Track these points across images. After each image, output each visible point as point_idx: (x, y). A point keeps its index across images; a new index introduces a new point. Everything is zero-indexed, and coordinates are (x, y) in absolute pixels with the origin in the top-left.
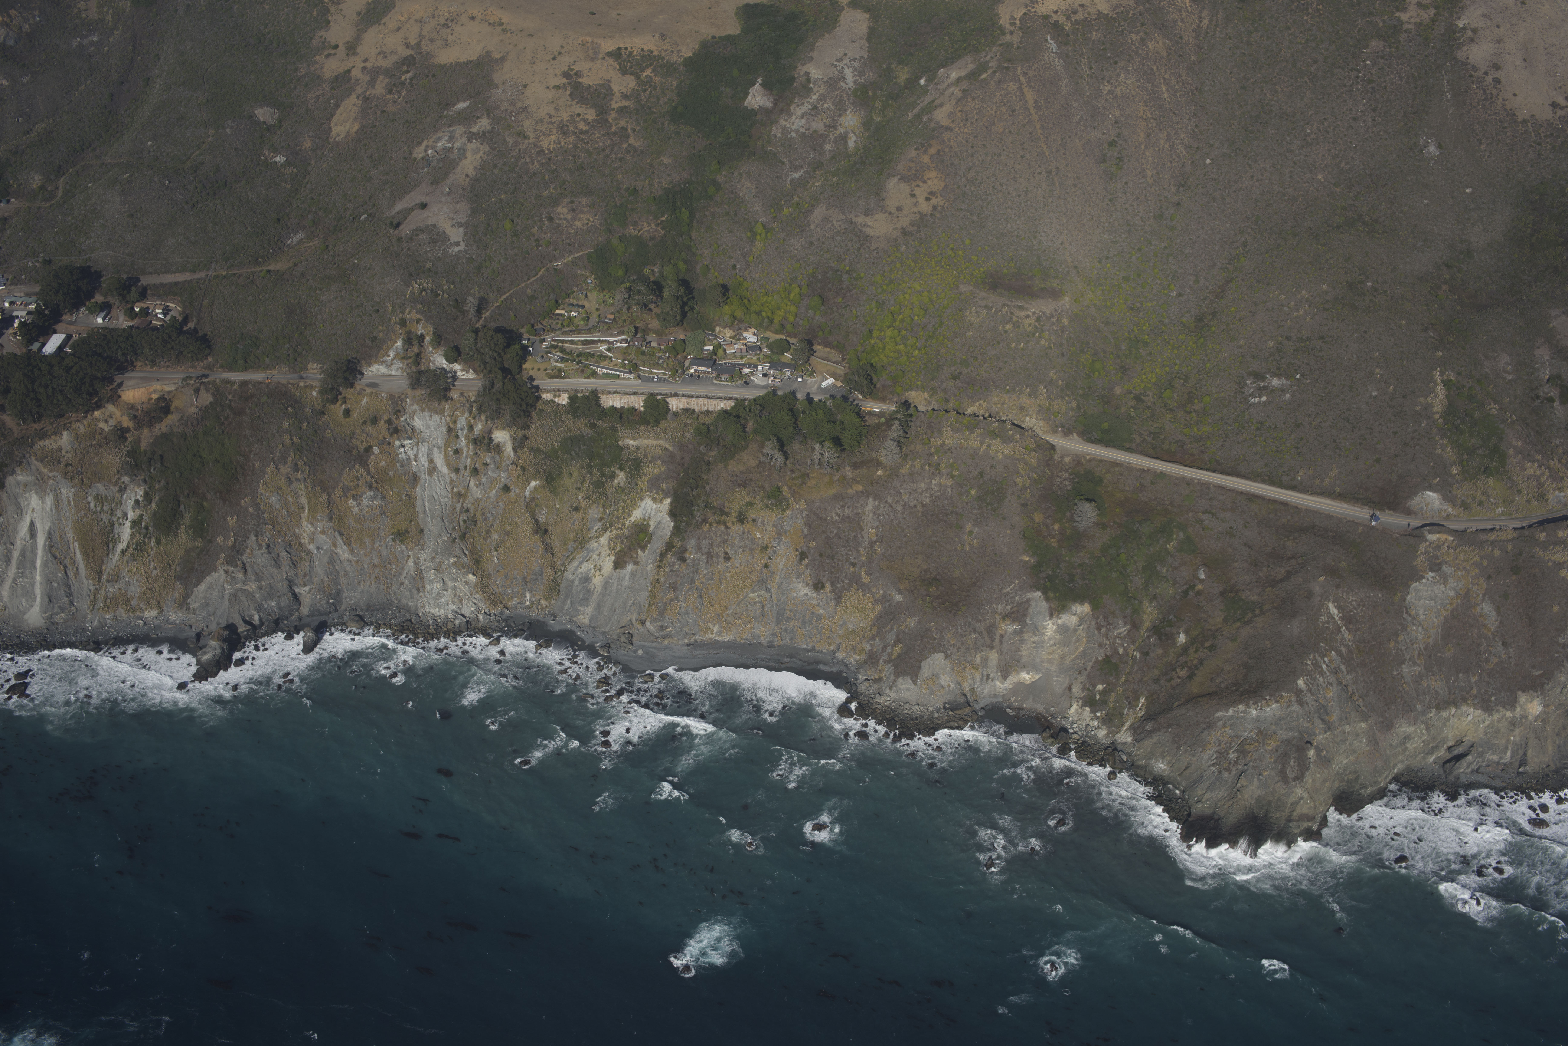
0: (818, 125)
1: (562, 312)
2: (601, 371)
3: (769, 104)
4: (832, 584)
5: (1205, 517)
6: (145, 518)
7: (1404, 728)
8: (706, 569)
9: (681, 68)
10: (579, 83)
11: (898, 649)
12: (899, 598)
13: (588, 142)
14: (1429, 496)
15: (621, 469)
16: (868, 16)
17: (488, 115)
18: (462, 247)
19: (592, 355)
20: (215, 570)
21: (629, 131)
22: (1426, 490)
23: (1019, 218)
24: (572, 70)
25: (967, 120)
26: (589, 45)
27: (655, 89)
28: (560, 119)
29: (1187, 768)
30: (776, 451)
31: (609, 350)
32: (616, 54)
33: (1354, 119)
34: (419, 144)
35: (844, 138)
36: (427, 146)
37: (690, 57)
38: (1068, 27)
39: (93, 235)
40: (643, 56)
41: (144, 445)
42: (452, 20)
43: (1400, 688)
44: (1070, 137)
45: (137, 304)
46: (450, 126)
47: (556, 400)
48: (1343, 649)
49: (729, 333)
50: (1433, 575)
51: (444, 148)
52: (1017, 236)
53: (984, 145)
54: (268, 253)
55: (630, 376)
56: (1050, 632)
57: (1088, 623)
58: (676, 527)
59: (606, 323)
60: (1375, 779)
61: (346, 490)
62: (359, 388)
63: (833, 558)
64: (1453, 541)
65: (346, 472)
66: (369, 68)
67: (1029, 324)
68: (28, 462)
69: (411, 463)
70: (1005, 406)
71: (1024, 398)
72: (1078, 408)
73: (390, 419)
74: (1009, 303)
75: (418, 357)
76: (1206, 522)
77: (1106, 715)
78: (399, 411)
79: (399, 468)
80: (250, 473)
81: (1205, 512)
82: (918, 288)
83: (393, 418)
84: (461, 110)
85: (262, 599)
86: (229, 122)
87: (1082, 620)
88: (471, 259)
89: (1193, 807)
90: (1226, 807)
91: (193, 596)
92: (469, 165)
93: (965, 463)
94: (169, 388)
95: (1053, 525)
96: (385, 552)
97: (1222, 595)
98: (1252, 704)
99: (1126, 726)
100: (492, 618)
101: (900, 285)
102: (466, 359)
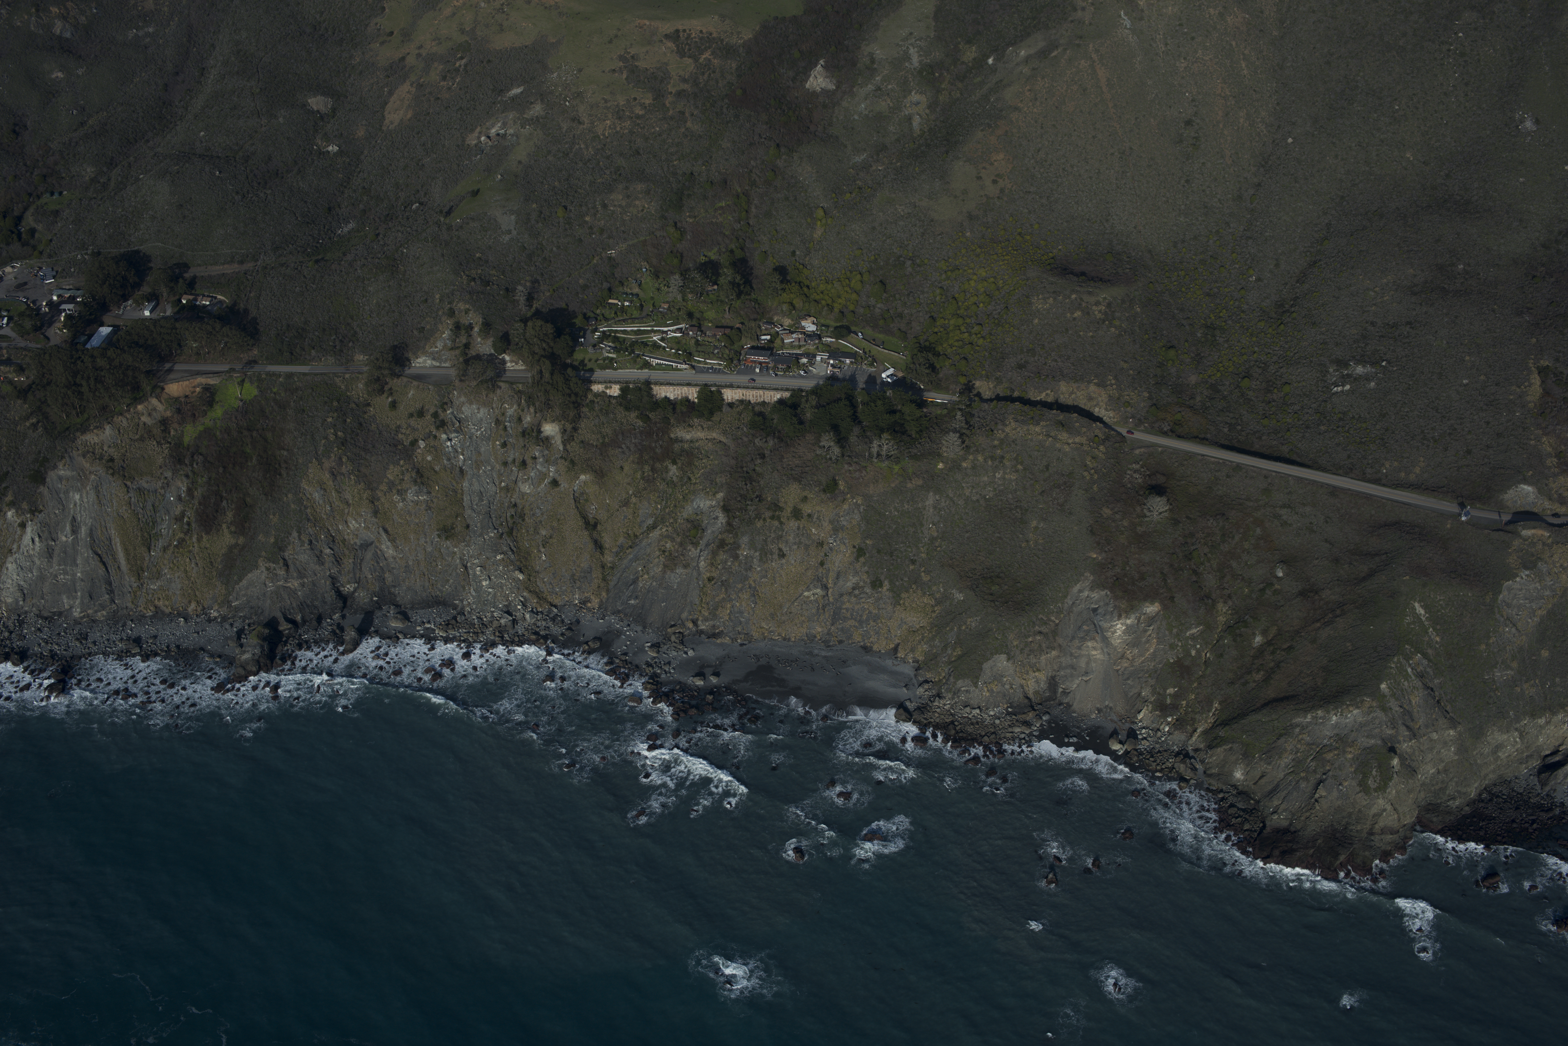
0: (883, 105)
1: (616, 302)
2: (654, 362)
3: (832, 87)
4: (891, 582)
5: (1283, 512)
6: (189, 514)
7: (1496, 736)
8: (759, 566)
9: (741, 50)
10: (637, 67)
11: (958, 651)
12: (960, 597)
13: (644, 127)
14: (1523, 489)
15: (674, 462)
17: (542, 100)
18: (514, 235)
19: (645, 344)
20: (257, 567)
21: (687, 115)
22: (1520, 483)
23: (1091, 201)
24: (629, 53)
25: (1036, 99)
26: (645, 27)
27: (714, 72)
28: (615, 103)
29: (1262, 777)
30: (832, 444)
31: (662, 340)
32: (674, 36)
33: (1445, 94)
34: (472, 131)
35: (909, 119)
36: (480, 133)
37: (750, 39)
39: (142, 226)
40: (701, 39)
41: (187, 439)
43: (1492, 694)
44: (1144, 116)
45: (185, 296)
46: (503, 112)
47: (608, 391)
48: (1430, 651)
49: (787, 322)
50: (1527, 572)
51: (498, 135)
52: (1088, 220)
53: (1054, 125)
54: (318, 242)
55: (684, 366)
56: (1119, 633)
57: (1158, 623)
58: (729, 524)
59: (661, 312)
60: (1464, 790)
61: (391, 485)
62: (405, 379)
63: (891, 554)
64: (1550, 537)
65: (391, 467)
66: (424, 54)
67: (1097, 312)
68: (70, 457)
69: (458, 457)
70: (1073, 396)
71: (1092, 388)
72: (1150, 398)
73: (436, 412)
74: (1079, 289)
75: (467, 346)
76: (1284, 517)
77: (1177, 720)
78: (446, 403)
79: (445, 462)
80: (293, 468)
81: (1284, 506)
82: (984, 274)
83: (440, 411)
84: (515, 95)
85: (304, 597)
86: (282, 111)
87: (1152, 620)
88: (523, 247)
89: (1269, 818)
90: (1303, 818)
91: (234, 594)
92: (522, 152)
93: (1030, 456)
94: (213, 381)
95: (1122, 520)
96: (431, 549)
97: (1301, 594)
98: (1332, 710)
99: (1199, 731)
100: (539, 617)
101: (965, 271)
102: (515, 349)
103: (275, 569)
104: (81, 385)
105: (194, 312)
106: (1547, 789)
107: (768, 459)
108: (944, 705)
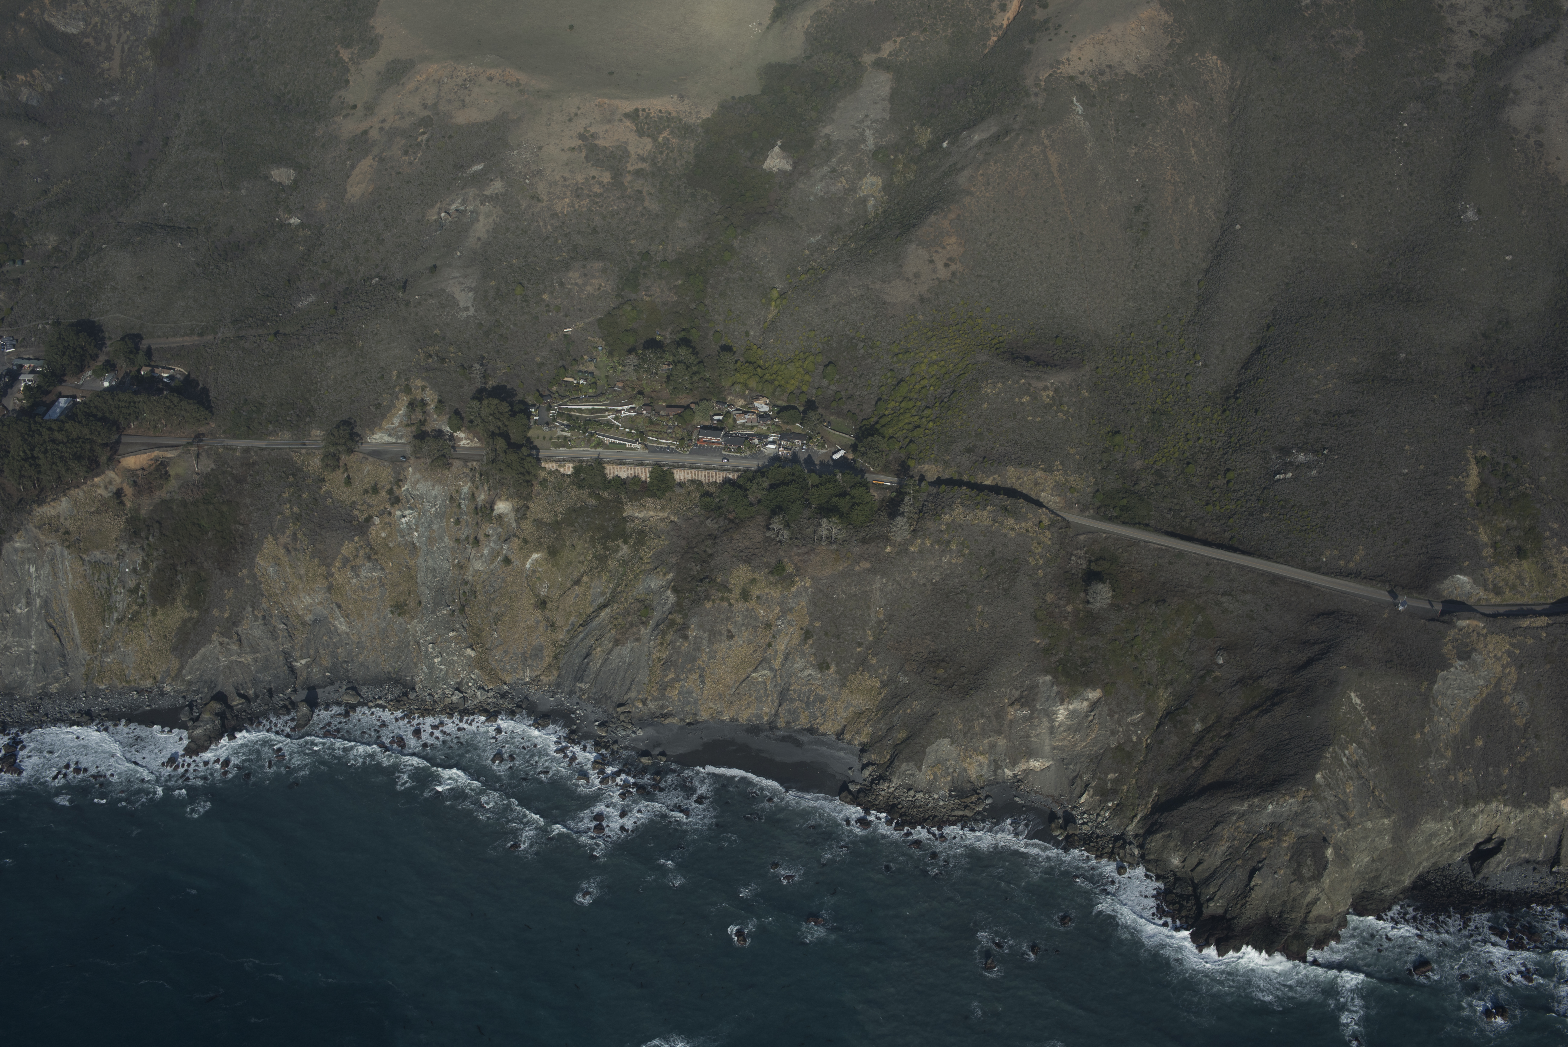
0: (839, 186)
1: (571, 380)
2: (608, 441)
3: (788, 168)
4: (837, 665)
5: (1224, 599)
6: (143, 586)
7: (1430, 826)
8: (708, 647)
9: (700, 130)
10: (596, 145)
11: (903, 735)
12: (905, 680)
13: (602, 206)
14: (1459, 579)
15: (626, 542)
16: (891, 77)
17: (502, 178)
18: (471, 312)
19: (599, 423)
20: (210, 641)
21: (645, 193)
22: (1456, 574)
23: (1041, 285)
24: (589, 131)
25: (988, 184)
26: (606, 106)
27: (672, 151)
28: (574, 182)
29: (1199, 864)
30: (782, 526)
31: (616, 419)
32: (633, 116)
33: (1390, 183)
34: (432, 206)
35: (864, 200)
36: (440, 209)
37: (708, 118)
38: (1094, 89)
39: (103, 297)
40: (660, 118)
41: (143, 512)
42: (470, 81)
43: (1426, 782)
44: (1095, 201)
45: (143, 368)
46: (463, 189)
47: (562, 470)
48: (1365, 741)
49: (741, 402)
50: (1461, 663)
51: (457, 210)
52: (1038, 304)
53: (1006, 210)
54: (277, 316)
55: (638, 446)
56: (1062, 717)
57: (1100, 709)
58: (679, 604)
59: (615, 391)
60: (1398, 878)
61: (346, 561)
62: (361, 455)
63: (838, 637)
64: (1484, 628)
65: (346, 543)
66: (387, 128)
67: (1046, 396)
68: (26, 529)
69: (412, 533)
70: (1020, 481)
71: (1039, 473)
72: (1096, 483)
73: (391, 489)
74: (1027, 374)
75: (422, 423)
76: (1226, 605)
77: (1118, 805)
78: (401, 480)
79: (399, 538)
80: (249, 543)
81: (1224, 594)
82: (935, 357)
83: (395, 488)
84: (475, 172)
85: (257, 672)
86: (245, 183)
87: (1094, 705)
88: (480, 325)
89: (1205, 906)
90: (1239, 906)
91: (187, 668)
92: (482, 228)
93: (976, 541)
94: (170, 454)
95: (1065, 606)
96: (383, 625)
97: (1241, 681)
98: (1268, 798)
99: (1138, 817)
100: (490, 695)
101: (916, 354)
102: (470, 426)
103: (228, 644)
104: (38, 458)
105: (152, 385)
106: (1480, 877)
107: (718, 541)
108: (889, 788)
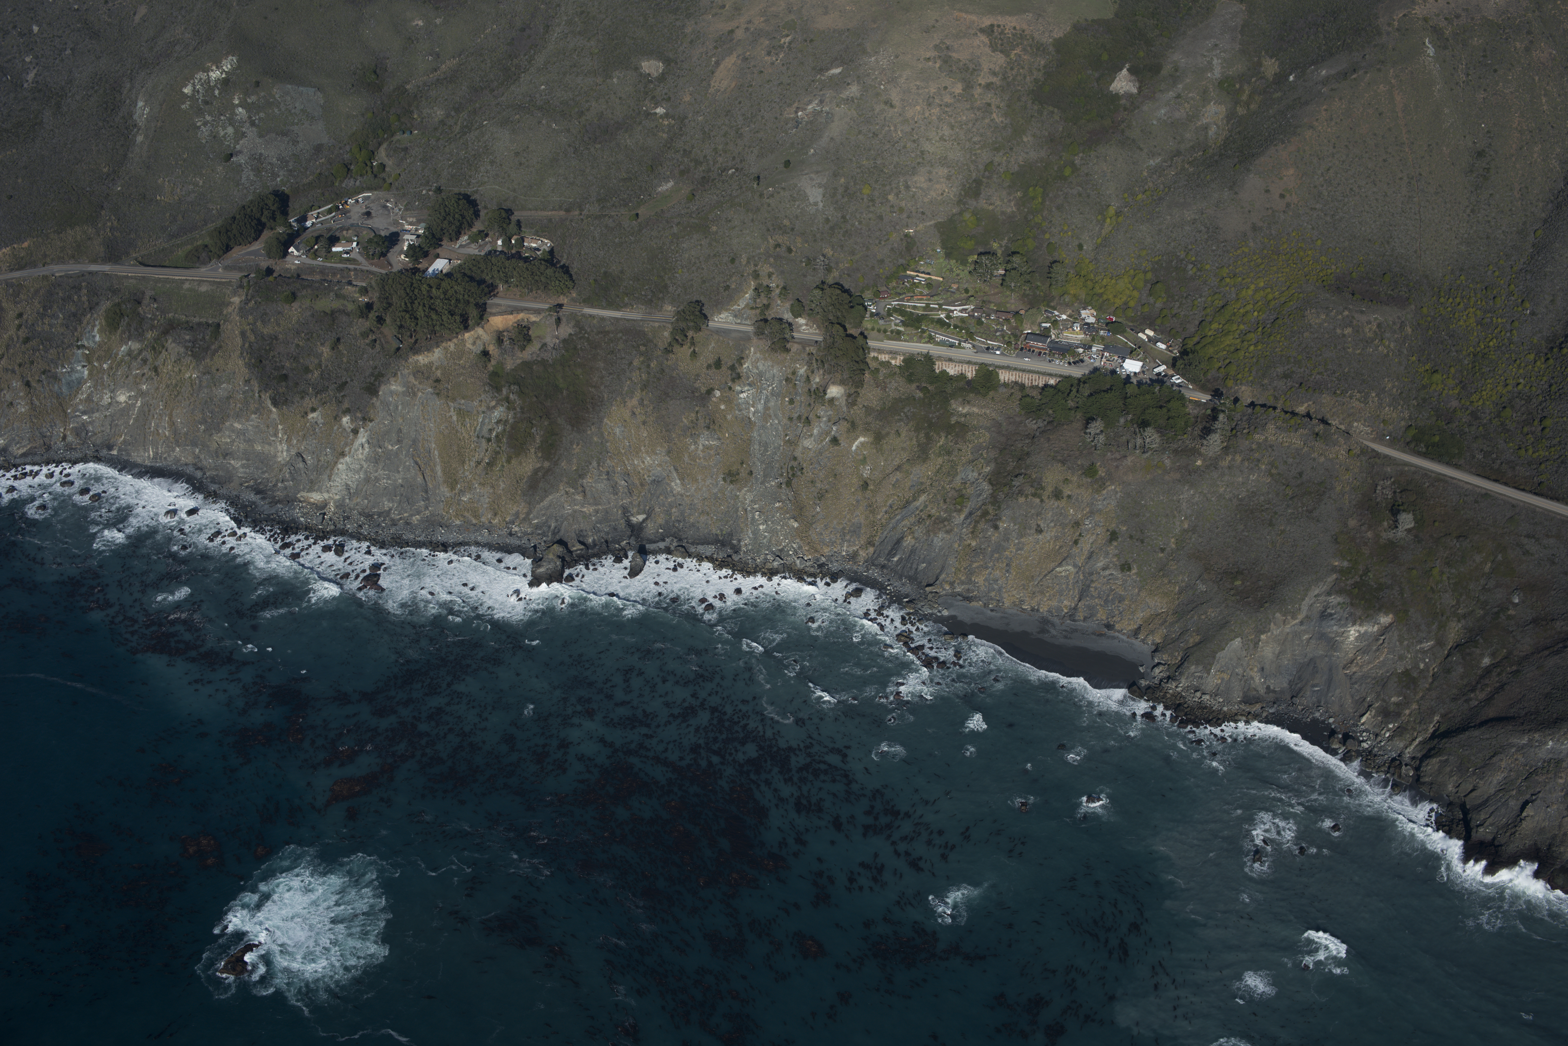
0: (1182, 112)
2: (939, 338)
3: (1135, 91)
4: (1139, 567)
5: (1525, 541)
8: (1017, 539)
9: (1051, 49)
10: (950, 57)
11: (1196, 639)
12: (1203, 588)
13: (952, 115)
15: (947, 435)
16: (1245, 8)
17: (858, 83)
18: (820, 207)
19: (932, 320)
20: (557, 490)
21: (993, 107)
23: (1375, 222)
24: (944, 44)
25: (1331, 119)
26: (963, 20)
27: (1023, 68)
28: (927, 90)
29: (1473, 790)
30: (1098, 431)
31: (948, 318)
32: (989, 31)
34: (790, 105)
35: (1206, 128)
36: (798, 108)
37: (1060, 38)
38: (1448, 32)
39: (482, 169)
40: (1014, 35)
41: (508, 369)
44: (1437, 144)
45: (515, 237)
46: (820, 91)
47: (892, 362)
49: (1069, 312)
51: (814, 111)
52: (1369, 240)
53: (1346, 146)
54: (639, 198)
55: (966, 345)
56: (1352, 638)
57: (1391, 633)
58: (993, 496)
59: (950, 292)
61: (685, 429)
62: (707, 333)
63: (1142, 541)
65: (688, 412)
66: (752, 29)
67: (1369, 331)
68: (401, 374)
69: (749, 409)
71: (1354, 403)
72: (1410, 418)
73: (734, 365)
74: (1351, 307)
75: (767, 307)
76: (1528, 547)
77: (1398, 728)
78: (742, 358)
79: (737, 412)
80: (599, 404)
81: (1528, 536)
82: (1262, 284)
83: (736, 365)
84: (833, 74)
85: (597, 522)
86: (617, 72)
87: (1385, 630)
88: (827, 220)
89: (1474, 830)
90: (1508, 834)
91: (535, 512)
92: (836, 129)
93: (1286, 462)
94: (533, 318)
95: (1366, 532)
96: (715, 491)
97: (1535, 621)
98: (1550, 735)
99: (1418, 740)
100: (808, 564)
101: (1243, 279)
102: (811, 314)
103: (573, 494)
107: (1036, 440)
108: (1176, 687)
